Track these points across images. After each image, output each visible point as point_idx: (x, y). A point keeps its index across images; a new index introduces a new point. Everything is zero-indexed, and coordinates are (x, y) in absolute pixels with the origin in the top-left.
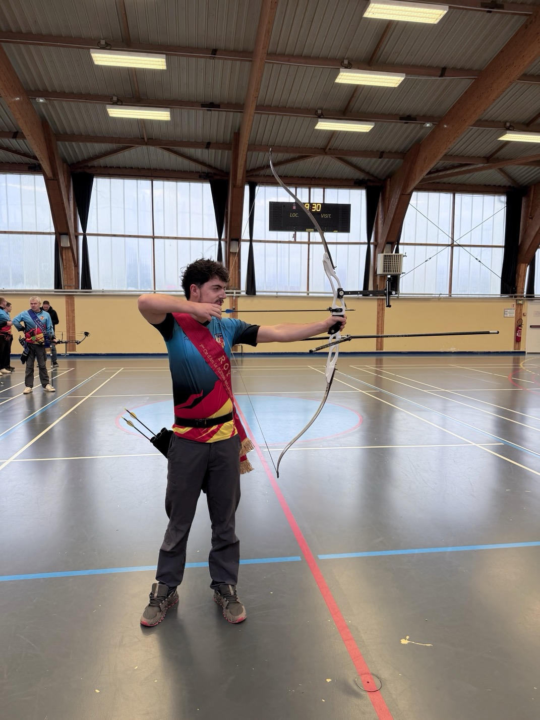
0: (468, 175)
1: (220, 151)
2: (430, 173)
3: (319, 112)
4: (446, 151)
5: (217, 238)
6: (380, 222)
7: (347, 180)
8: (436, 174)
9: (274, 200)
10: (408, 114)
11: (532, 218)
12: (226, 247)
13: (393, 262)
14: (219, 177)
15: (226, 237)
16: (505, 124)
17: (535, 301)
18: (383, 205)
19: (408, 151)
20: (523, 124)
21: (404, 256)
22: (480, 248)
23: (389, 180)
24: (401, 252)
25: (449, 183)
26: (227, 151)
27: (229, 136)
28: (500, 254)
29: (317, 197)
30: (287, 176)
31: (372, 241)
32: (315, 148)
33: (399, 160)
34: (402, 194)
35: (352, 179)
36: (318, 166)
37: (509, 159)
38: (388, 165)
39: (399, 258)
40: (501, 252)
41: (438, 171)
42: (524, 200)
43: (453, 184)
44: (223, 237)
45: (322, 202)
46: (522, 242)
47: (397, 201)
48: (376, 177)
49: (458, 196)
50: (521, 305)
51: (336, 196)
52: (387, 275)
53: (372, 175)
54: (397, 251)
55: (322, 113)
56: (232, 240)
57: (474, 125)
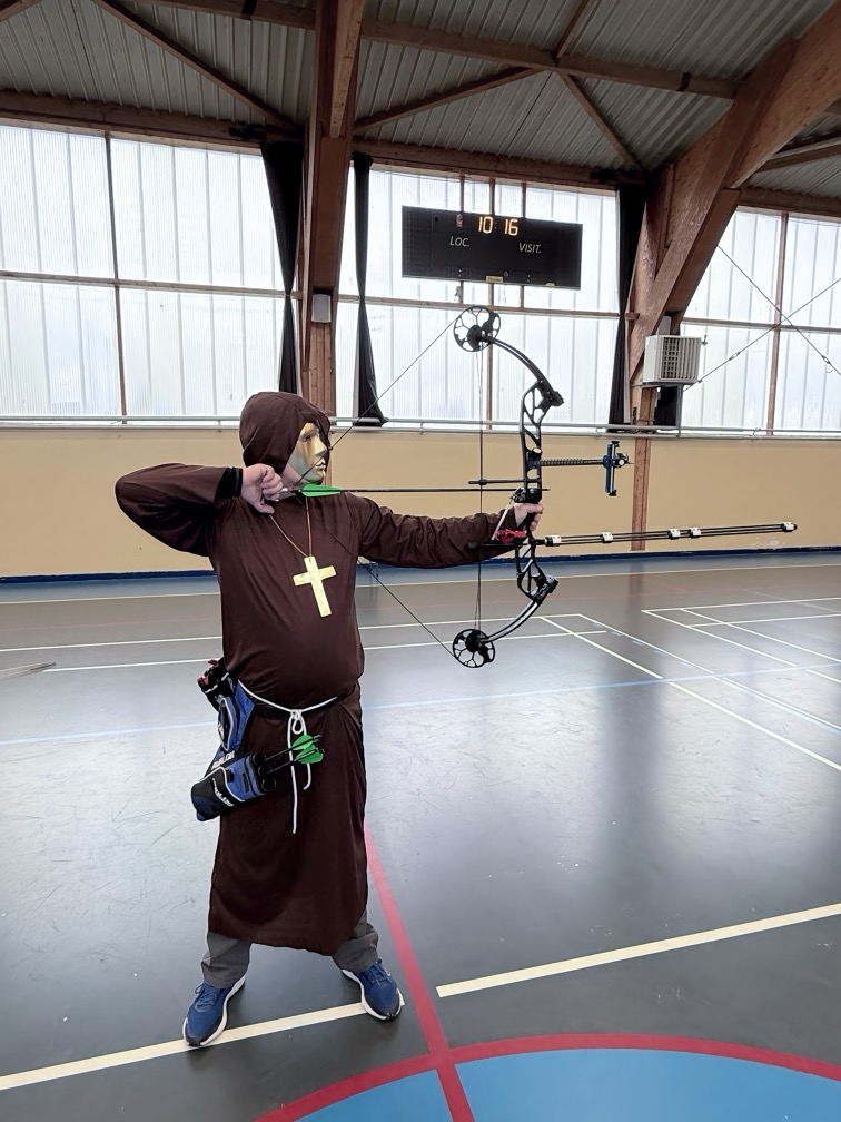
1: (284, 30)
6: (644, 267)
7: (575, 167)
9: (414, 203)
12: (302, 310)
13: (678, 356)
15: (300, 287)
19: (749, 74)
21: (702, 342)
25: (780, 191)
30: (443, 148)
31: (628, 310)
33: (719, 102)
34: (724, 189)
35: (586, 167)
39: (693, 346)
41: (798, 144)
43: (786, 193)
44: (295, 288)
45: (520, 216)
47: (708, 205)
49: (792, 222)
52: (657, 386)
56: (315, 292)
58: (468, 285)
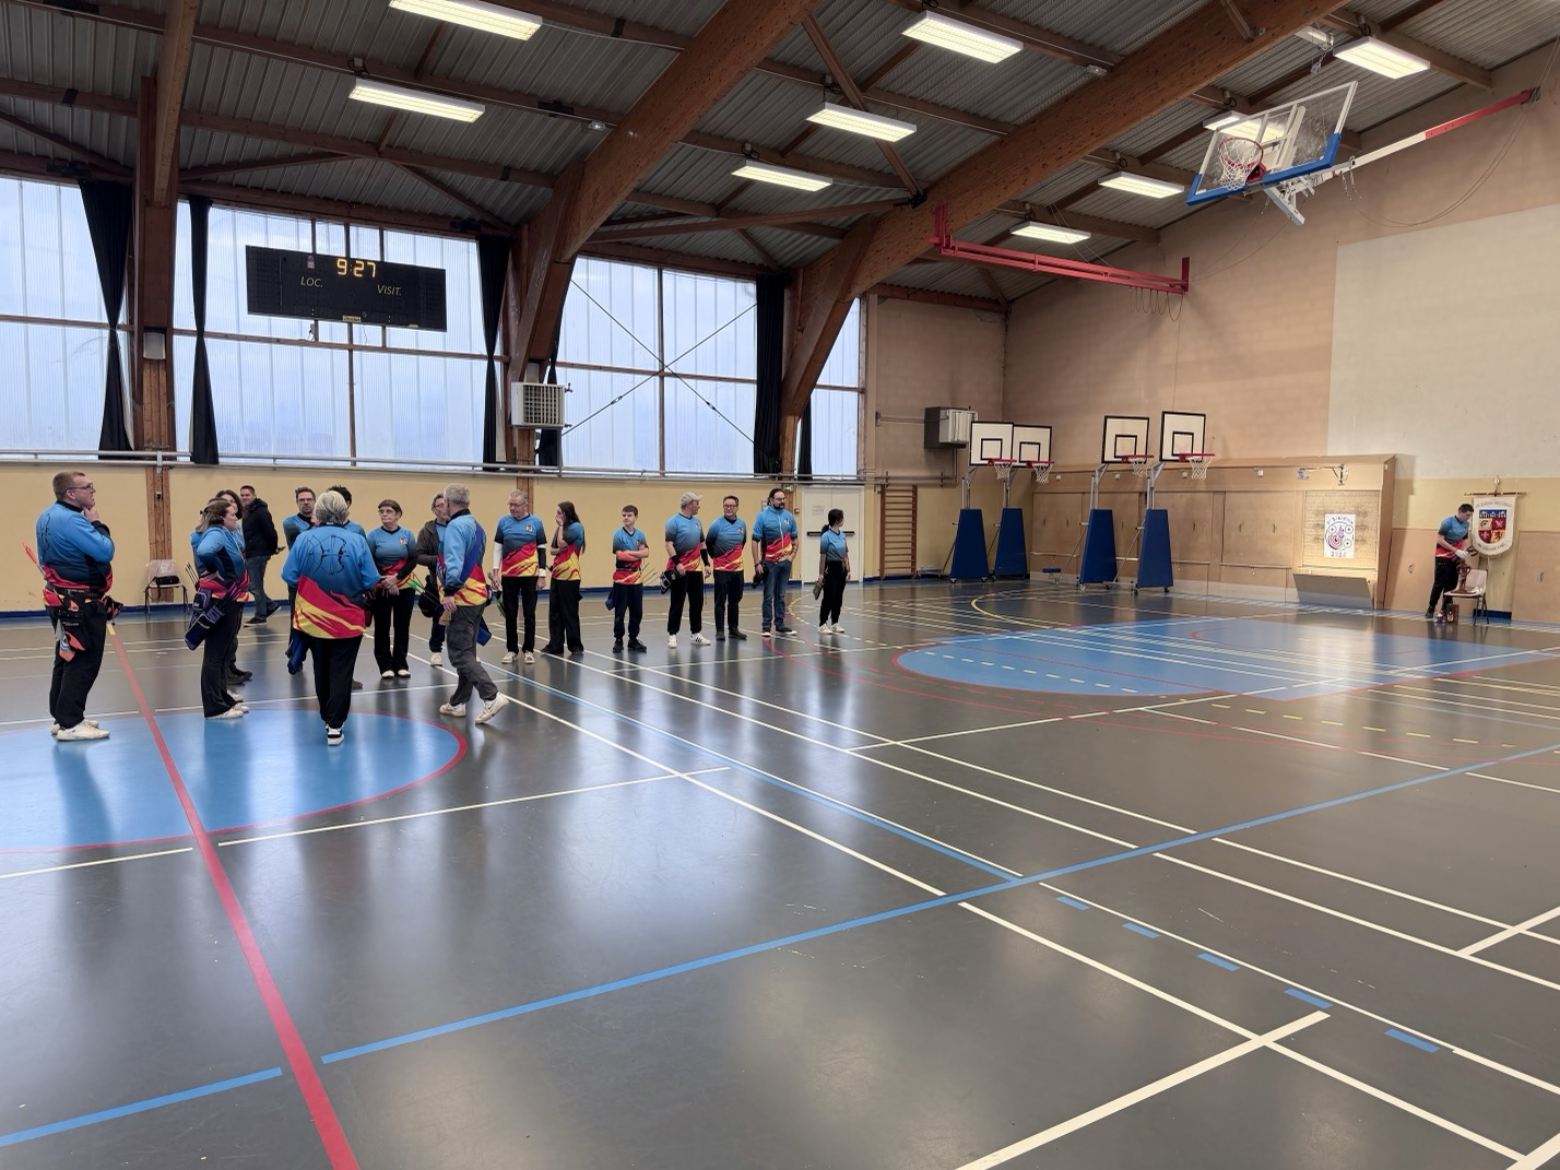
0: (683, 236)
1: (106, 115)
2: (608, 222)
3: (359, 62)
4: (634, 185)
5: (105, 320)
6: (512, 314)
7: (434, 216)
8: (622, 227)
9: (260, 243)
10: (555, 99)
11: (802, 331)
12: (131, 345)
13: (545, 399)
14: (105, 176)
15: (131, 321)
16: (743, 147)
17: (814, 486)
18: (517, 278)
19: (562, 172)
20: (775, 150)
21: (566, 391)
22: (713, 383)
23: (526, 227)
24: (560, 381)
25: (650, 248)
26: (124, 119)
27: (127, 84)
28: (750, 394)
29: (365, 244)
30: (290, 193)
31: (498, 352)
32: (353, 139)
33: (543, 188)
34: (553, 262)
35: (446, 217)
36: (363, 180)
37: (756, 214)
38: (523, 196)
39: (556, 393)
40: (752, 390)
41: (624, 220)
42: (787, 294)
43: (656, 250)
44: (122, 319)
45: (378, 259)
46: (787, 374)
47: (544, 273)
48: (498, 218)
49: (668, 275)
50: (790, 493)
51: (409, 249)
52: (534, 428)
53: (489, 213)
54: (553, 379)
55: (364, 66)
56: (146, 328)
57: (687, 139)
58: (322, 324)
